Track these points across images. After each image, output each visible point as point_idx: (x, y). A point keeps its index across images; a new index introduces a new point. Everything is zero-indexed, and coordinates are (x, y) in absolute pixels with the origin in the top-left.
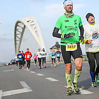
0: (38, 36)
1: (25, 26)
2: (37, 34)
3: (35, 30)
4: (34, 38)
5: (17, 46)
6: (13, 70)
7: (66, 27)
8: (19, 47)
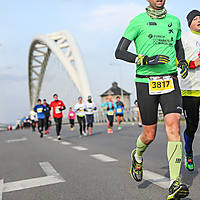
0: (76, 69)
1: (49, 50)
2: (74, 65)
3: (71, 58)
4: (68, 73)
5: (35, 91)
6: (25, 139)
7: (151, 36)
8: (38, 93)
